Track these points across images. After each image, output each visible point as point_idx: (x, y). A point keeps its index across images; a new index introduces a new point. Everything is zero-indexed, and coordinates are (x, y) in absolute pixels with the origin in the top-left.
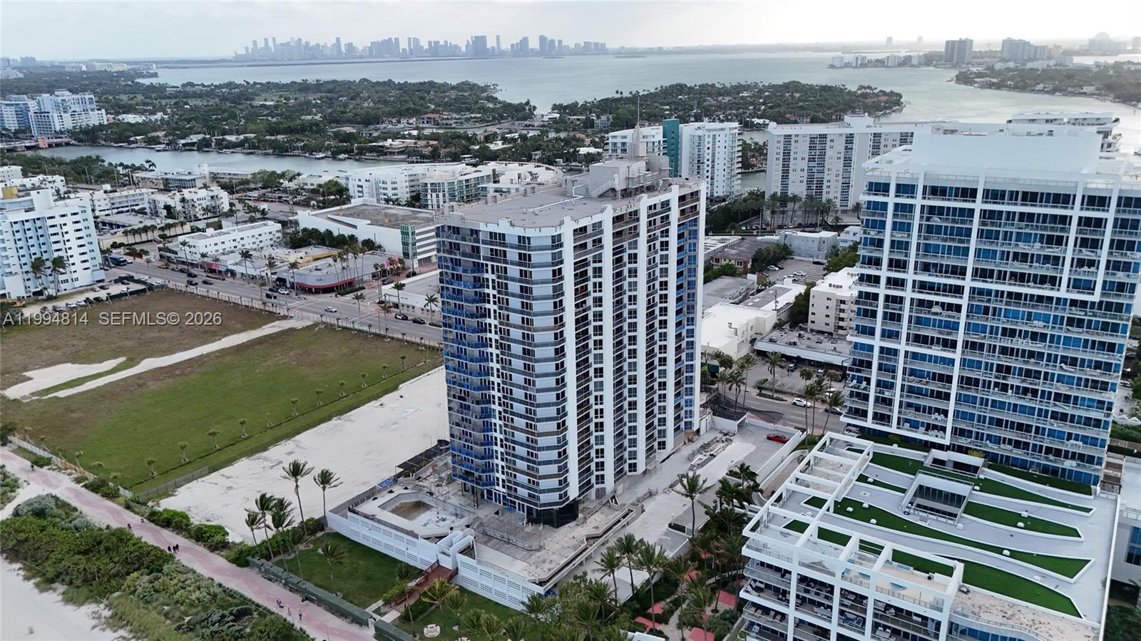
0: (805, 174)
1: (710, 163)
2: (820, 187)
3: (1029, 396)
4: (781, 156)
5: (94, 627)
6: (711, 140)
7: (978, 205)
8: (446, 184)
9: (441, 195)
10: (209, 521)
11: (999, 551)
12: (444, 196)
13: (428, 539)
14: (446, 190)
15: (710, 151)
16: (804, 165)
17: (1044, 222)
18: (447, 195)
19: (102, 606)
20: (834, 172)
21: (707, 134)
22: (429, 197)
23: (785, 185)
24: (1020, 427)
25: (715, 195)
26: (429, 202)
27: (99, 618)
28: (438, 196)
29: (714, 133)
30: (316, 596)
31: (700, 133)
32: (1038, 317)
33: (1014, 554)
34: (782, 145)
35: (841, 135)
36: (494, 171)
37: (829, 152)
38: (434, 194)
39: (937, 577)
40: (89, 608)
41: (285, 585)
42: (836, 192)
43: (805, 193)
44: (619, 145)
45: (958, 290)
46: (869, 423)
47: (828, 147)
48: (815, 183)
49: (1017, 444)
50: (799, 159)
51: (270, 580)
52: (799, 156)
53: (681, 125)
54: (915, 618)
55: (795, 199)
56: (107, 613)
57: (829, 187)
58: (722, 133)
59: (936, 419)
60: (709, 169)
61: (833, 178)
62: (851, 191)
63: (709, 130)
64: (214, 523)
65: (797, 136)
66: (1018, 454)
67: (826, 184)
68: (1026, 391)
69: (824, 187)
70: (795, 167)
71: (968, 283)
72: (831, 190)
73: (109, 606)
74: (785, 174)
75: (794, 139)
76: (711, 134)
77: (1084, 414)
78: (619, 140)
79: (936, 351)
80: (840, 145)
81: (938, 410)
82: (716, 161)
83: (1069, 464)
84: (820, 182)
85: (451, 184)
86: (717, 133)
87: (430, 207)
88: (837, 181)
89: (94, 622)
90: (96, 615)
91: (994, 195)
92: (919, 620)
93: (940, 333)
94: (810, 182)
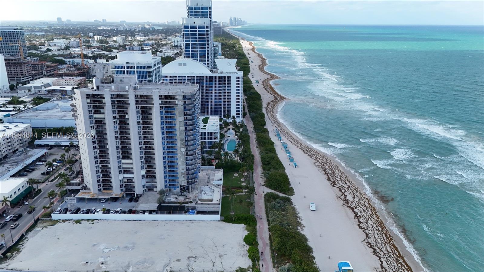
5: (305, 227)
19: (299, 231)
27: (302, 228)
40: (302, 232)
56: (299, 228)
73: (297, 229)
89: (304, 228)
90: (302, 229)
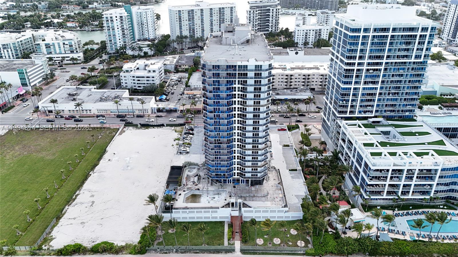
0: (188, 26)
1: (146, 24)
2: (194, 32)
3: (396, 95)
4: (178, 20)
6: (145, 14)
7: (390, 34)
8: (11, 44)
9: (9, 50)
10: (93, 242)
11: (424, 144)
12: (11, 50)
13: (223, 207)
14: (12, 47)
15: (145, 19)
16: (187, 22)
17: (406, 37)
18: (13, 50)
20: (198, 25)
21: (143, 11)
22: (2, 52)
23: (181, 32)
24: (392, 105)
25: (150, 38)
26: (3, 55)
28: (8, 51)
29: (146, 10)
30: (198, 250)
31: (140, 11)
32: (401, 69)
33: (429, 143)
34: (178, 15)
35: (199, 10)
36: (33, 35)
37: (195, 17)
38: (5, 50)
39: (425, 156)
41: (177, 252)
42: (200, 33)
43: (189, 35)
44: (109, 18)
45: (381, 64)
46: (348, 115)
47: (194, 15)
48: (192, 30)
49: (391, 111)
50: (185, 20)
51: (166, 253)
52: (185, 19)
53: (131, 7)
54: (424, 171)
55: (186, 37)
57: (197, 31)
58: (149, 11)
59: (369, 108)
60: (146, 27)
61: (198, 27)
62: (205, 32)
63: (144, 10)
64: (98, 242)
65: (183, 11)
66: (392, 114)
67: (196, 30)
68: (395, 93)
69: (195, 31)
70: (184, 24)
71: (384, 61)
72: (198, 32)
74: (181, 28)
75: (182, 12)
76: (145, 11)
77: (411, 97)
78: (109, 16)
79: (371, 86)
80: (199, 13)
81: (370, 106)
82: (148, 23)
83: (407, 114)
84: (194, 30)
85: (14, 44)
86: (147, 11)
87: (4, 57)
88: (199, 29)
91: (394, 30)
92: (426, 171)
93: (372, 79)
94: (190, 30)
